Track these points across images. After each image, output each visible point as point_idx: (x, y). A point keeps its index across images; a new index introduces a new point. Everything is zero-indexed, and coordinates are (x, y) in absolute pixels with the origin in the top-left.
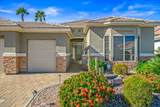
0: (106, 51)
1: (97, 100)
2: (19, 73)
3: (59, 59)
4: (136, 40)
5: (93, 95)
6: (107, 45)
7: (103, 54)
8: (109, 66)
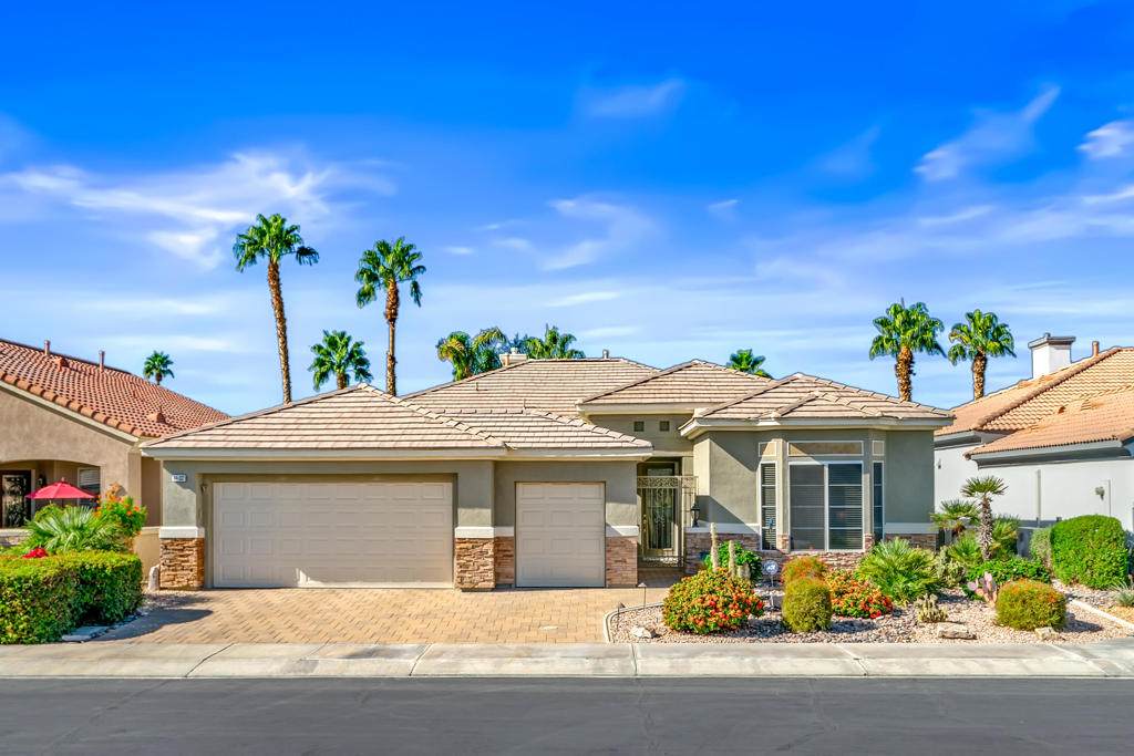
0: (768, 515)
1: (732, 612)
2: (498, 587)
3: (611, 544)
4: (866, 480)
5: (726, 605)
6: (768, 496)
7: (756, 526)
8: (772, 568)
